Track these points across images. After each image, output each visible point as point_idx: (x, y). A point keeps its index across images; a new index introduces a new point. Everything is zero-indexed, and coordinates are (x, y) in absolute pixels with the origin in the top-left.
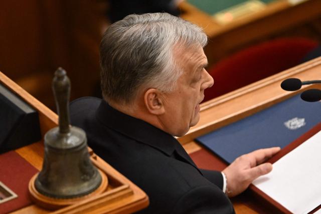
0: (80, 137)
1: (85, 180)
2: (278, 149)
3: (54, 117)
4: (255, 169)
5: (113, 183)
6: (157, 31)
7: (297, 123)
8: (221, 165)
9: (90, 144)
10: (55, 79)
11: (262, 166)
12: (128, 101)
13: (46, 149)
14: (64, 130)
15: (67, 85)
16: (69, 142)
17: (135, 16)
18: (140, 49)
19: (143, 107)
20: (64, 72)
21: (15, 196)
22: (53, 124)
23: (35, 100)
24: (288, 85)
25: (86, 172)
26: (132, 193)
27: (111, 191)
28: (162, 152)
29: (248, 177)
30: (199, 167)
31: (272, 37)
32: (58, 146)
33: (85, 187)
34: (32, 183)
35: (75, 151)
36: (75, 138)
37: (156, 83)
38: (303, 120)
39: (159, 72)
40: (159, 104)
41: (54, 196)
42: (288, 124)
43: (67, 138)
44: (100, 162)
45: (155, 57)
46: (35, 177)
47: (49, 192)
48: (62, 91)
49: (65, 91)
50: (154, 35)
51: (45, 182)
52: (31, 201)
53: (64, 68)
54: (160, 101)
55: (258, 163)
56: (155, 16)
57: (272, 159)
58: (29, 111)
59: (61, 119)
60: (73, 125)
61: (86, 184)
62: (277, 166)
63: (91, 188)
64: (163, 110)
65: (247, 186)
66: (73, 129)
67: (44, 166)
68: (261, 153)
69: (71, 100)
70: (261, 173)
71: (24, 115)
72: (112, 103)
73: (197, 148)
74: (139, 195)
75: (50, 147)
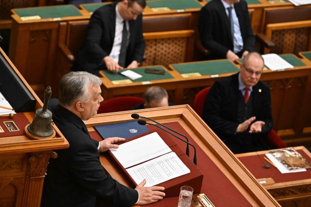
0: (50, 115)
1: (47, 131)
2: (124, 139)
3: (42, 104)
4: (113, 145)
5: (57, 135)
6: (82, 78)
7: (134, 131)
8: (100, 138)
9: (53, 118)
10: (46, 90)
11: (115, 145)
12: (69, 105)
13: (36, 116)
14: (44, 110)
15: (50, 94)
16: (45, 115)
17: (74, 72)
18: (75, 85)
19: (76, 108)
20: (50, 88)
21: (19, 130)
22: (41, 107)
23: (40, 100)
24: (134, 116)
25: (48, 128)
26: (64, 141)
27: (56, 138)
28: (76, 126)
29: (108, 147)
30: (91, 137)
31: (132, 95)
32: (41, 116)
33: (46, 134)
34: (26, 127)
35: (47, 119)
36: (48, 114)
37: (81, 99)
38: (136, 131)
39: (82, 95)
40: (82, 108)
41: (34, 134)
42: (130, 130)
43: (45, 114)
44: (55, 126)
45: (81, 89)
46: (29, 125)
47: (32, 132)
48: (48, 95)
49: (49, 95)
50: (81, 80)
51: (32, 128)
52: (24, 134)
53: (51, 87)
54: (82, 106)
55: (115, 143)
56: (81, 73)
57: (120, 143)
58: (33, 99)
59: (44, 106)
60: (48, 109)
61: (47, 133)
62: (121, 146)
63: (49, 135)
64: (83, 110)
65: (107, 150)
66: (48, 111)
67: (33, 122)
68: (117, 139)
69: (51, 98)
70: (114, 147)
71: (30, 100)
72: (62, 105)
73: (94, 130)
74: (66, 143)
75: (37, 115)
